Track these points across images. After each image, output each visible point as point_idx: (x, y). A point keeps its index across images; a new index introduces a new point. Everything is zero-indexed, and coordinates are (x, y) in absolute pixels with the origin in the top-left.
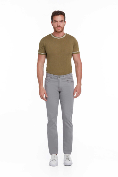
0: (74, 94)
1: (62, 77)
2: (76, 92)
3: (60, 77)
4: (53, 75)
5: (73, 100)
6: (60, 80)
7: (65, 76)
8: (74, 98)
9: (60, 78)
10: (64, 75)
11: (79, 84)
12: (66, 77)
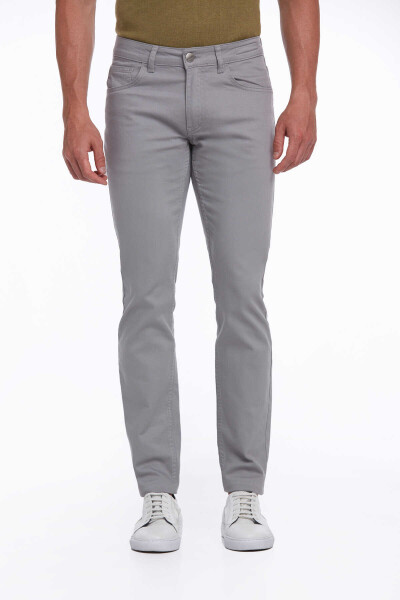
0: (275, 149)
1: (205, 56)
2: (287, 139)
3: (192, 58)
4: (156, 48)
5: (272, 180)
6: (194, 74)
7: (225, 53)
8: (276, 170)
9: (197, 61)
10: (218, 47)
11: (303, 94)
12: (228, 55)
